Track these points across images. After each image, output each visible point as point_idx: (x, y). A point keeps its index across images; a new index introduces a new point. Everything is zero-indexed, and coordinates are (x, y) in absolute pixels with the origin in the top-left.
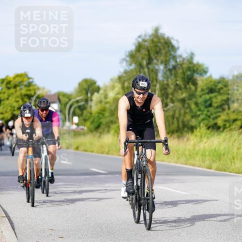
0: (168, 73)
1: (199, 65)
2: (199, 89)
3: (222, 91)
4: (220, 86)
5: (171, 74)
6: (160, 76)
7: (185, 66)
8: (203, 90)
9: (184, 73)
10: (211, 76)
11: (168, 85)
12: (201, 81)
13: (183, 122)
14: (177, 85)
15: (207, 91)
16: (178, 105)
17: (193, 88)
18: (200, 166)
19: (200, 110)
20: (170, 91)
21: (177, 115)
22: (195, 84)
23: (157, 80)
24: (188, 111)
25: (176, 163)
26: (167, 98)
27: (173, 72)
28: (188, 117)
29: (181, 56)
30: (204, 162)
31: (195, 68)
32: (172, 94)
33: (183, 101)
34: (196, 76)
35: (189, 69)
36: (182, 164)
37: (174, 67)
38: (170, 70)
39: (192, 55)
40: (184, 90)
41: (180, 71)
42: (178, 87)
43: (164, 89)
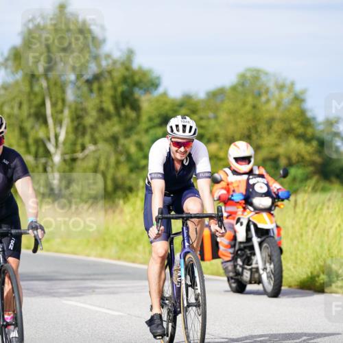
0: (85, 89)
1: (144, 73)
2: (144, 118)
5: (91, 91)
6: (70, 96)
7: (117, 75)
8: (151, 119)
9: (115, 88)
10: (165, 94)
11: (84, 110)
12: (147, 102)
13: (114, 180)
14: (101, 110)
15: (157, 121)
16: (104, 147)
17: (133, 115)
20: (89, 120)
21: (102, 167)
22: (136, 107)
23: (63, 101)
24: (123, 158)
25: (101, 256)
26: (84, 134)
27: (95, 86)
28: (124, 171)
29: (108, 56)
31: (137, 79)
33: (114, 140)
34: (138, 93)
35: (124, 80)
36: (110, 258)
37: (97, 78)
38: (89, 82)
39: (131, 53)
40: (115, 119)
41: (107, 84)
42: (104, 115)
43: (78, 117)
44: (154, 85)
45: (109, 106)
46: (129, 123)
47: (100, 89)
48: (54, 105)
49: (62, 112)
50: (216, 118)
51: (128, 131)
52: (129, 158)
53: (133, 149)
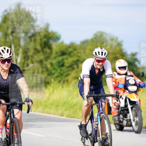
0: (28, 40)
1: (53, 33)
2: (54, 52)
3: (72, 54)
4: (70, 50)
5: (31, 41)
6: (22, 43)
7: (42, 34)
8: (57, 53)
9: (41, 40)
10: (63, 43)
11: (28, 49)
12: (55, 46)
14: (36, 49)
15: (59, 54)
16: (37, 65)
17: (48, 51)
18: (54, 114)
19: (54, 69)
20: (30, 53)
22: (50, 48)
23: (19, 45)
24: (44, 70)
25: (36, 111)
26: (28, 59)
27: (33, 39)
30: (57, 110)
31: (50, 35)
32: (32, 56)
33: (41, 62)
34: (51, 42)
35: (45, 36)
37: (34, 35)
38: (30, 37)
39: (48, 25)
40: (41, 53)
41: (38, 38)
42: (37, 51)
43: (25, 52)
44: (57, 38)
45: (39, 47)
46: (47, 55)
47: (35, 40)
48: (15, 47)
49: (18, 50)
50: (84, 52)
51: (47, 58)
52: (47, 69)
53: (49, 66)
